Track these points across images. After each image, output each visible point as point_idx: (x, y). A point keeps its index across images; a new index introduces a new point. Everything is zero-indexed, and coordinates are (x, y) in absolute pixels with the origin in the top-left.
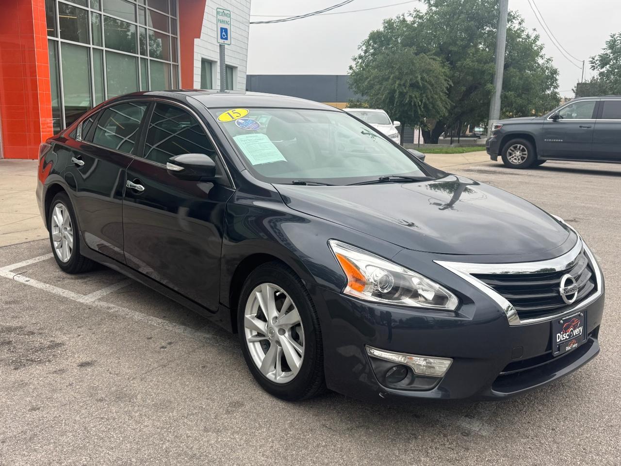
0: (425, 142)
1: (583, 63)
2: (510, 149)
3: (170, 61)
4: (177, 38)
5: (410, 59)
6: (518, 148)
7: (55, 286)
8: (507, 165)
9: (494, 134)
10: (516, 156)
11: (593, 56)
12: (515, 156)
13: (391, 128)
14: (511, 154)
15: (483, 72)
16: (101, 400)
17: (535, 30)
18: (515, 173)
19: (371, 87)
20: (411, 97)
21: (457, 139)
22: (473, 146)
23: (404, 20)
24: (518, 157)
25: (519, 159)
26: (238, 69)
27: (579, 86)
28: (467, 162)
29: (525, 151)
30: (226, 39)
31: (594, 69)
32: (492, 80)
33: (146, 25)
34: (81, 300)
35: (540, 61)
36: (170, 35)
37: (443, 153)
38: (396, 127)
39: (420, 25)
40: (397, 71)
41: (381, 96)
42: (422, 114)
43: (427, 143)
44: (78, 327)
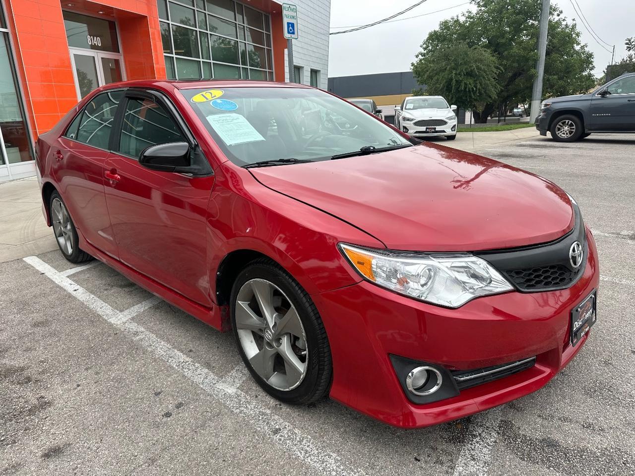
0: (476, 122)
1: (613, 48)
2: (559, 125)
3: (266, 69)
4: (271, 50)
5: (464, 51)
6: (566, 123)
8: (556, 139)
9: (544, 112)
10: (565, 131)
11: (629, 38)
12: (563, 131)
13: (449, 112)
14: (559, 129)
15: (527, 60)
17: (574, 20)
18: (564, 146)
19: (430, 77)
20: (466, 84)
21: (504, 118)
22: (518, 123)
23: (458, 20)
24: (566, 132)
25: (567, 134)
26: (321, 72)
27: (609, 68)
28: (517, 138)
29: (573, 126)
30: (293, 33)
31: (630, 50)
32: (535, 66)
33: (245, 40)
34: (113, 320)
35: (577, 48)
37: (493, 131)
38: (453, 110)
39: (472, 24)
40: (453, 63)
41: (439, 86)
42: (475, 98)
43: (478, 123)
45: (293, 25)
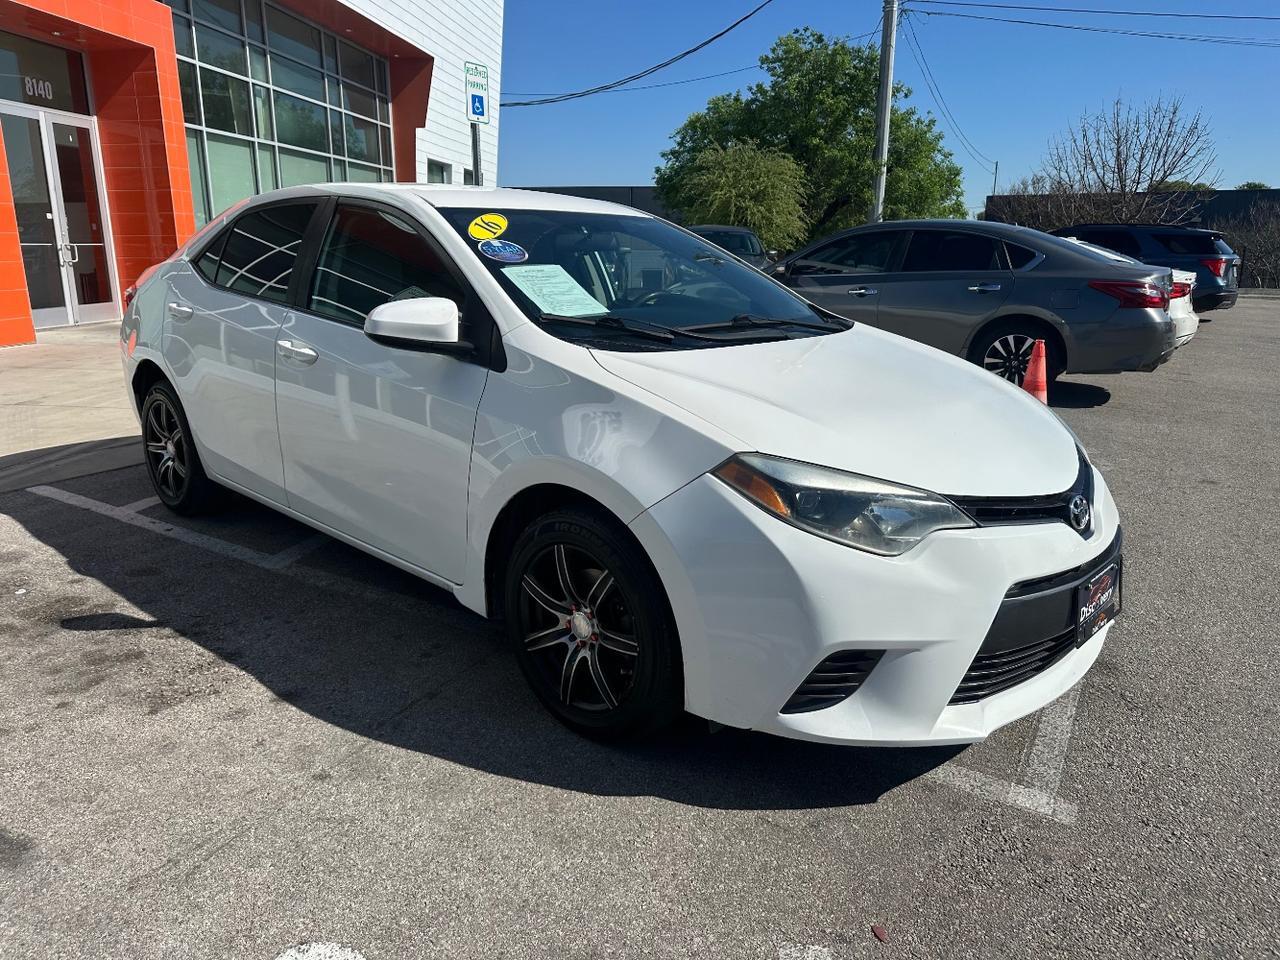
4: (389, 128)
7: (219, 537)
16: (322, 777)
27: (991, 200)
30: (482, 114)
33: (340, 107)
34: (266, 565)
36: (379, 122)
44: (266, 618)
45: (481, 99)
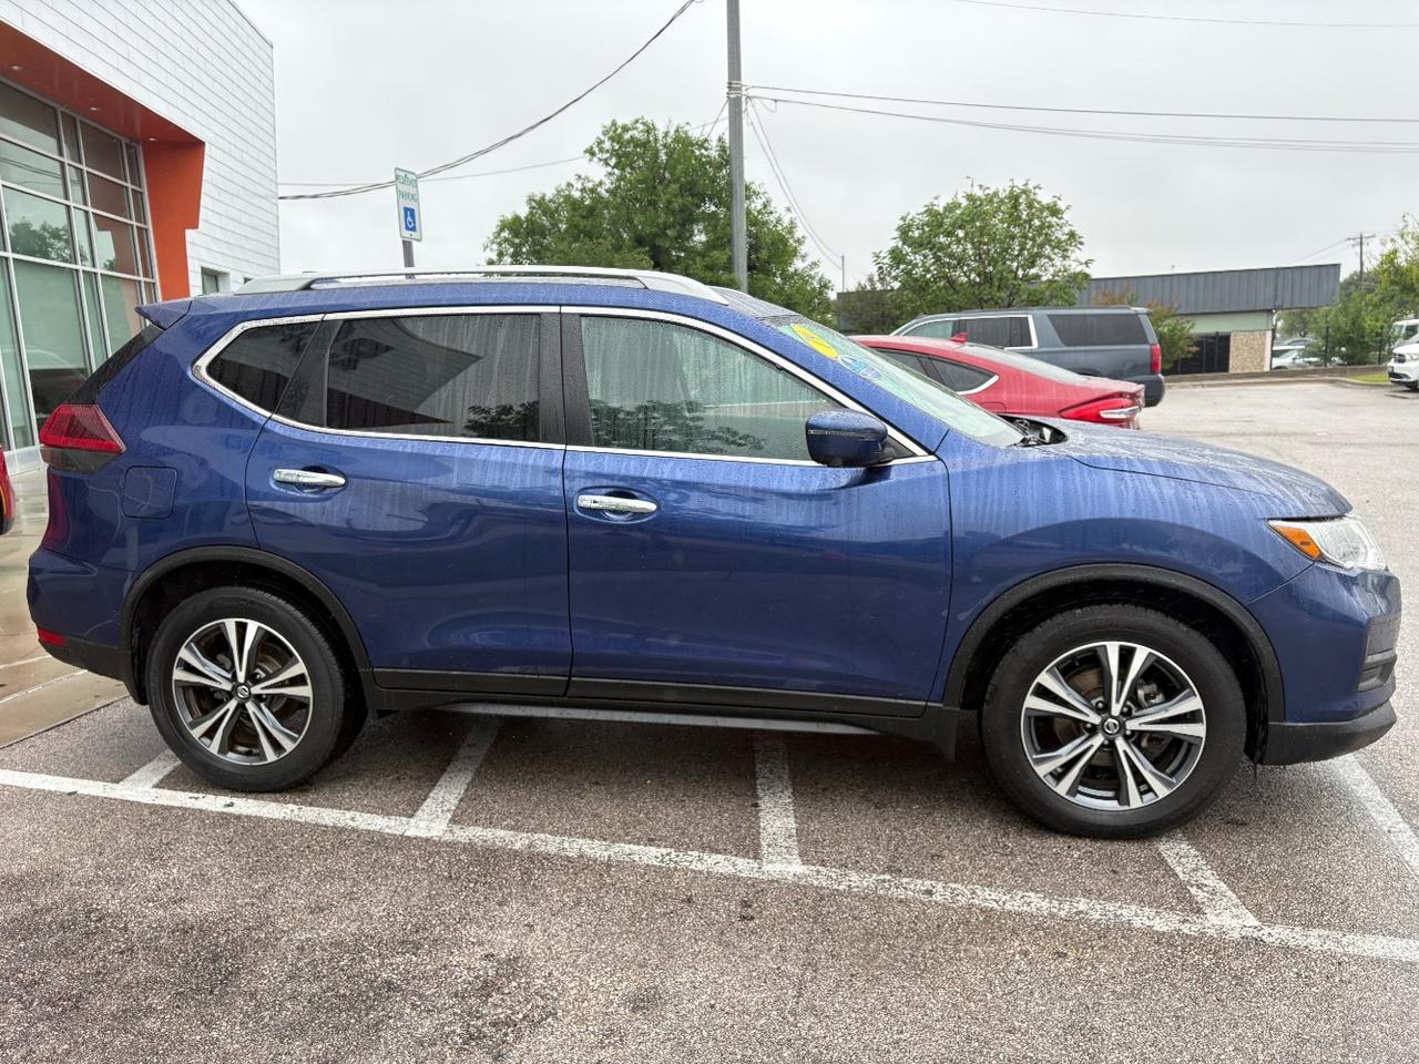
3: (138, 275)
4: (146, 230)
30: (414, 229)
33: (85, 204)
36: (134, 223)
45: (412, 211)
